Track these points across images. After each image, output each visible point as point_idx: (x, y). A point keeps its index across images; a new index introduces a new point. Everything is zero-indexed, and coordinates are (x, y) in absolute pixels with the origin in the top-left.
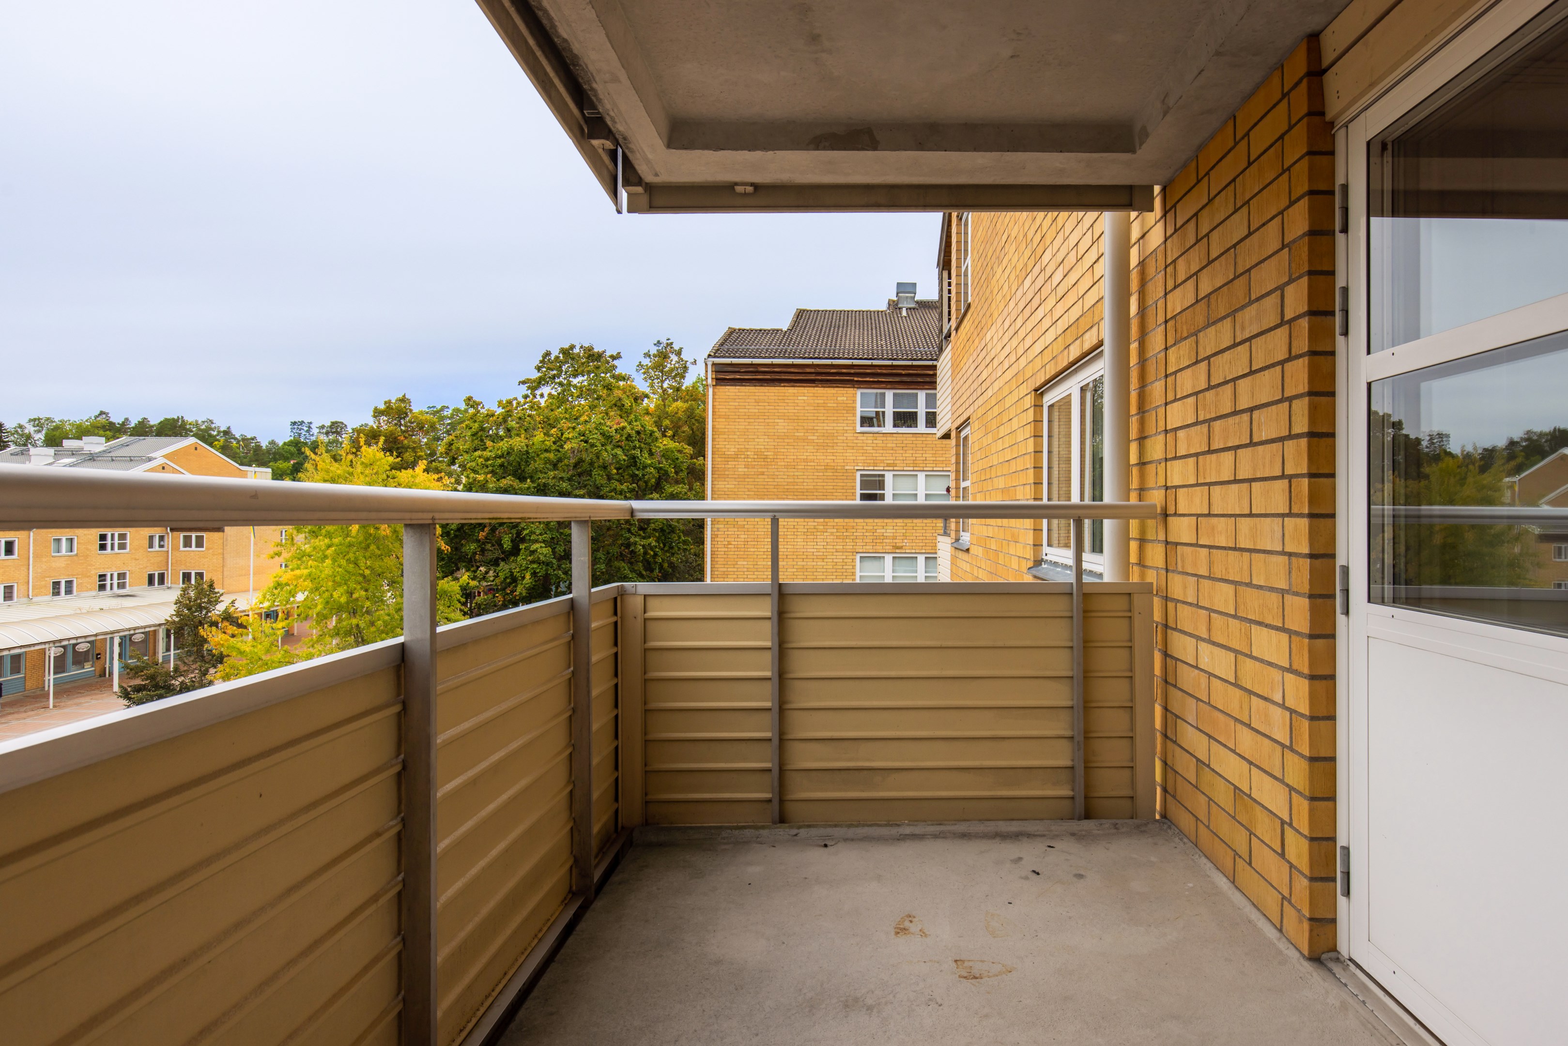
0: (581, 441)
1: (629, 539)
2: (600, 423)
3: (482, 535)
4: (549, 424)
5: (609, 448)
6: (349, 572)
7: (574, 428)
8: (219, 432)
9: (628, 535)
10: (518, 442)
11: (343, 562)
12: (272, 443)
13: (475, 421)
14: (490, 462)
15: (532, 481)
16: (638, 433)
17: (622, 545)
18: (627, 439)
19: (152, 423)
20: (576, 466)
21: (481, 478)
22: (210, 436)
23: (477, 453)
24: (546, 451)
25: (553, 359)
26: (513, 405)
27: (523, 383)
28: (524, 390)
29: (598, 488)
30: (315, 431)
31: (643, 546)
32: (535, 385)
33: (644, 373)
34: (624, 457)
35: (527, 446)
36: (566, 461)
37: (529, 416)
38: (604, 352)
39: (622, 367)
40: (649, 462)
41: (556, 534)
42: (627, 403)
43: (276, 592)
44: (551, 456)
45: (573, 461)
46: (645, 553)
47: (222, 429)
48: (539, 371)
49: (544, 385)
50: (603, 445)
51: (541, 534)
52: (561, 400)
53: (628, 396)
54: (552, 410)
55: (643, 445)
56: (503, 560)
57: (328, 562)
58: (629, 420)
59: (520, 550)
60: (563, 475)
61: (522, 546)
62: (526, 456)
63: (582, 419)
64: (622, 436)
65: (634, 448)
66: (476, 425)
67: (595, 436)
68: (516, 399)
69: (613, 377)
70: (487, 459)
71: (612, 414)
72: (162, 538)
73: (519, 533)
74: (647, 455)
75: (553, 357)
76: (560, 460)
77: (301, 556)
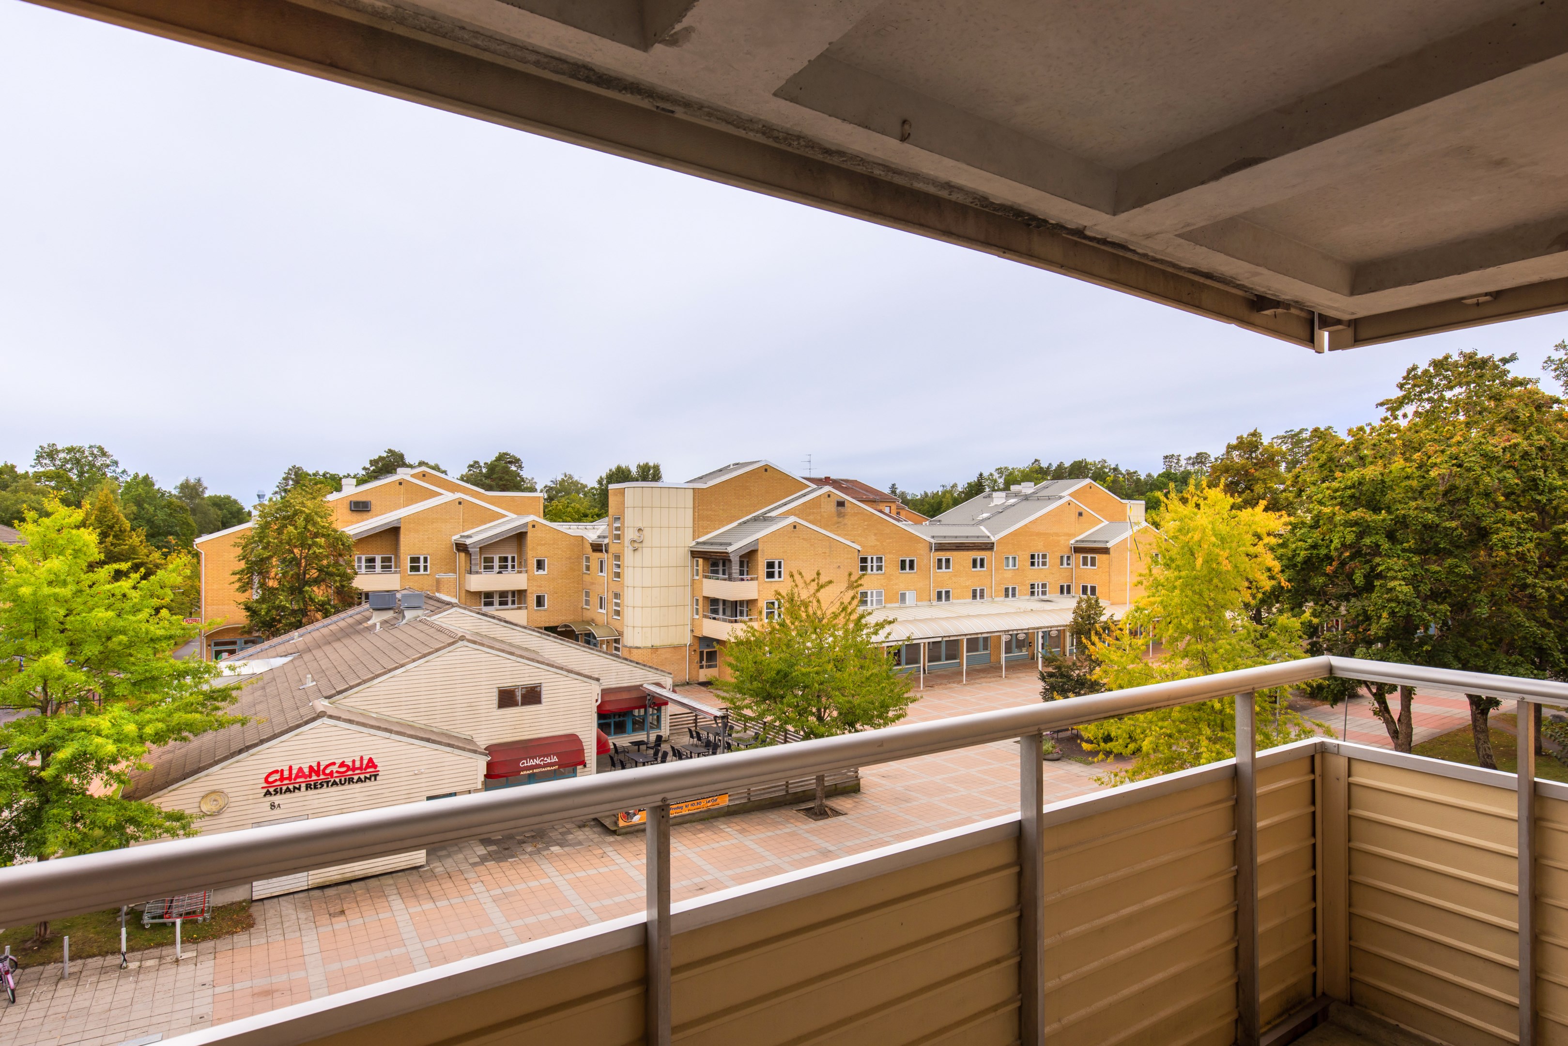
0: (1453, 465)
1: (1524, 579)
2: (1480, 443)
3: (1329, 569)
4: (1410, 447)
5: (1493, 471)
6: (1194, 602)
7: (1443, 452)
8: (1110, 469)
9: (1522, 575)
10: (1371, 472)
11: (1190, 593)
12: (1149, 475)
13: (1323, 452)
14: (1338, 494)
15: (1389, 512)
16: (1541, 449)
17: (1514, 586)
18: (1522, 457)
19: (1066, 466)
20: (1445, 494)
21: (1327, 510)
22: (1104, 473)
23: (1324, 485)
24: (1408, 478)
25: (1419, 373)
26: (1365, 432)
27: (1382, 404)
28: (1383, 412)
29: (1478, 518)
30: (1183, 462)
31: (1548, 589)
32: (1394, 406)
33: (1555, 370)
34: (1516, 481)
35: (1382, 474)
36: (1433, 489)
37: (1387, 441)
38: (1491, 357)
39: (1515, 371)
40: (1560, 483)
41: (1419, 571)
42: (1524, 414)
43: (1136, 615)
44: (1414, 483)
45: (1442, 488)
46: (1552, 597)
47: (1112, 467)
48: (1401, 389)
49: (1407, 403)
50: (1483, 469)
51: (1400, 571)
52: (1430, 418)
53: (1526, 405)
54: (1417, 432)
55: (1548, 463)
56: (1355, 595)
57: (1177, 592)
58: (1527, 435)
59: (1374, 586)
60: (1429, 505)
61: (1377, 583)
62: (1382, 486)
63: (1454, 440)
64: (1513, 455)
65: (1535, 468)
66: (1324, 456)
67: (1473, 459)
68: (1368, 425)
69: (1503, 384)
70: (1336, 491)
71: (1499, 429)
72: (1068, 558)
73: (1373, 569)
74: (1556, 475)
75: (1419, 372)
76: (1427, 487)
77: (1157, 585)
